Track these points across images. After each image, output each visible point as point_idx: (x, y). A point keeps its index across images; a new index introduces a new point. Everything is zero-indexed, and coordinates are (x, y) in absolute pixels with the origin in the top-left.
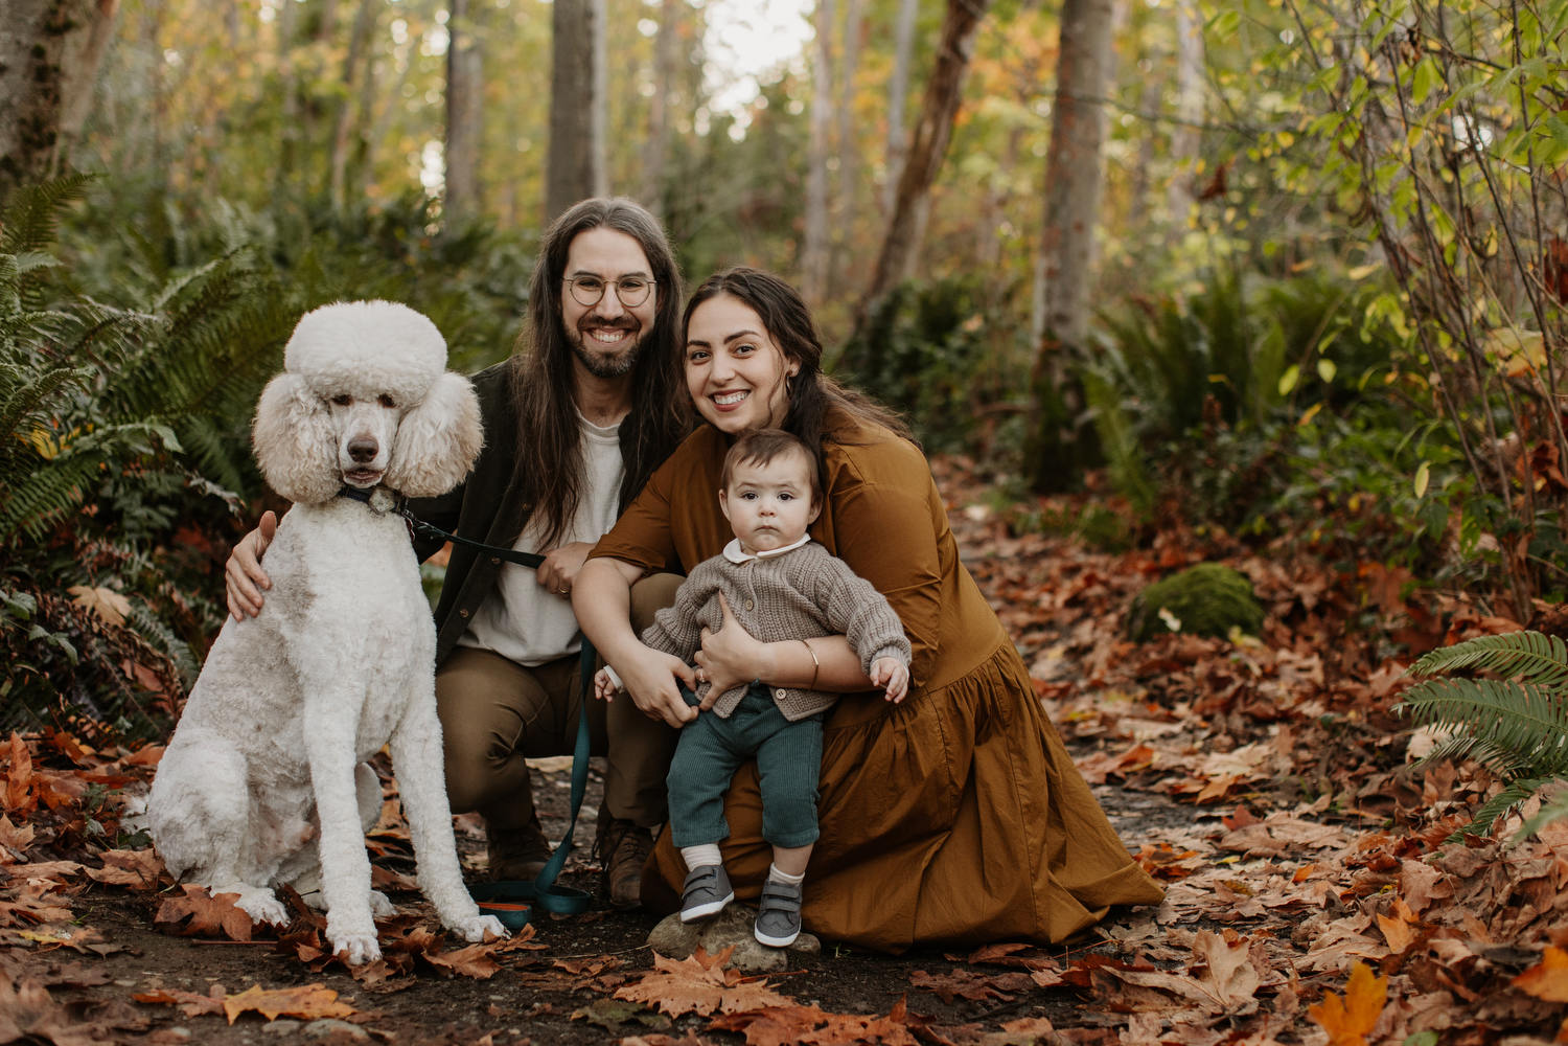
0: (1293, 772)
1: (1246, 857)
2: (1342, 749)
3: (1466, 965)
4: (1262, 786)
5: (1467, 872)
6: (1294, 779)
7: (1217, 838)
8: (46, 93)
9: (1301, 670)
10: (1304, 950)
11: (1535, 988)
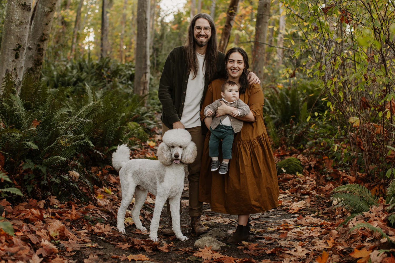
0: (310, 207)
1: (302, 225)
2: (320, 202)
3: (342, 250)
4: (304, 210)
5: (343, 232)
6: (310, 208)
7: (296, 221)
8: (40, 54)
9: (311, 181)
10: (314, 246)
11: (353, 255)
